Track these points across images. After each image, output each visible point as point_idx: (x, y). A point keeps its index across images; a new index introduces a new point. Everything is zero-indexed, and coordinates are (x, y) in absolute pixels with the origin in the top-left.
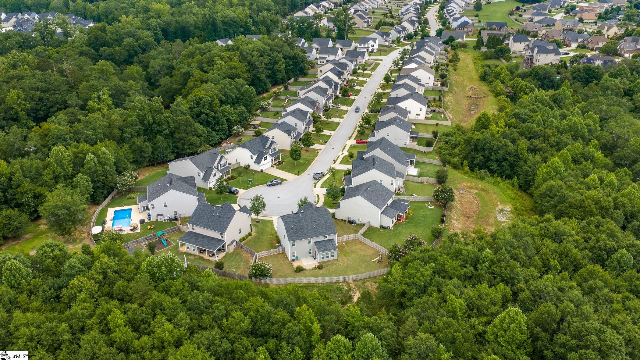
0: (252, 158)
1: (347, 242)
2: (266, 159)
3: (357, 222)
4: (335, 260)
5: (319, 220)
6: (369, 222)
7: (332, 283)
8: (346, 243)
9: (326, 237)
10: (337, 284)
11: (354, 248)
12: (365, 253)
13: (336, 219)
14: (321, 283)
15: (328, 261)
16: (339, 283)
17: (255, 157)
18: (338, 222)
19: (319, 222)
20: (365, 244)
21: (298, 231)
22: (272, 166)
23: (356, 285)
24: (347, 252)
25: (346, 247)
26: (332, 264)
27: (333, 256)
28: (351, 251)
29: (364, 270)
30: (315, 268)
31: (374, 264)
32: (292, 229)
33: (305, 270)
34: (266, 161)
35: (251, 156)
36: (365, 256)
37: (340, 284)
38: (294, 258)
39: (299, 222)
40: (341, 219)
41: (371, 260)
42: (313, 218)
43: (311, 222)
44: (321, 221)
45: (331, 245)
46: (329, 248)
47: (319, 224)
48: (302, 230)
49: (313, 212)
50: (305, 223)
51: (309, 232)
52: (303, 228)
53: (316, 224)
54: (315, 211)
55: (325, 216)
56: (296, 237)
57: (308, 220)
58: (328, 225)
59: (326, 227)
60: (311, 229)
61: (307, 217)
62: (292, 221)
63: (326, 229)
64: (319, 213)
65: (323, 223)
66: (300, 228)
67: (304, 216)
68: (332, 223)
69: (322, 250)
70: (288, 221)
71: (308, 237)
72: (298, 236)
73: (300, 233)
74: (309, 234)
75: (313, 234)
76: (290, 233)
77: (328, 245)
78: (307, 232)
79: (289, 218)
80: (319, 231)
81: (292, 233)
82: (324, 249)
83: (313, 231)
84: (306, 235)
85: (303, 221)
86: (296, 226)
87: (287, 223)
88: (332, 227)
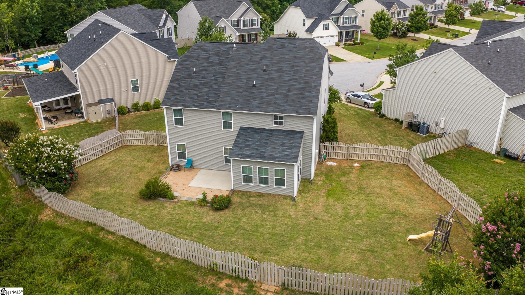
0: (304, 24)
1: (365, 165)
2: (326, 28)
3: (433, 129)
4: (285, 197)
5: (280, 70)
6: (466, 132)
7: (198, 268)
8: (362, 167)
9: (278, 120)
10: (212, 279)
11: (375, 183)
12: (402, 206)
13: (383, 116)
14: (165, 256)
15: (261, 195)
16: (221, 275)
17: (309, 22)
18: (384, 123)
19: (275, 75)
20: (422, 183)
21: (205, 85)
22: (338, 45)
24: (345, 190)
25: (353, 176)
27: (280, 182)
28: (360, 189)
29: (355, 258)
31: (410, 250)
32: (190, 77)
33: (173, 198)
34: (326, 33)
35: (304, 20)
36: (393, 213)
37: (222, 285)
38: (183, 162)
39: (220, 63)
40: (393, 117)
41: (408, 232)
42: (265, 62)
43: (253, 70)
44: (283, 72)
45: (283, 145)
46: (272, 152)
47: (273, 79)
48: (215, 84)
49: (275, 47)
50: (234, 70)
51: (233, 93)
52: (221, 80)
53: (266, 77)
54: (280, 46)
55: (303, 64)
56: (187, 99)
57: (247, 64)
58: (301, 86)
59: (289, 91)
60: (241, 87)
61: (249, 56)
62: (203, 59)
63: (286, 95)
64: (288, 52)
65: (287, 79)
66: (213, 78)
67: (241, 52)
68: (313, 85)
69: (248, 152)
70: (193, 57)
71: (221, 105)
72: (196, 97)
73: (206, 90)
74: (228, 99)
75: (241, 100)
76: (178, 84)
77: (276, 143)
78: (226, 91)
79: (201, 49)
80: (262, 98)
81: (183, 86)
82: (254, 151)
83: (244, 93)
84: (220, 99)
85: (234, 63)
86: (204, 72)
87: (186, 61)
88: (307, 94)
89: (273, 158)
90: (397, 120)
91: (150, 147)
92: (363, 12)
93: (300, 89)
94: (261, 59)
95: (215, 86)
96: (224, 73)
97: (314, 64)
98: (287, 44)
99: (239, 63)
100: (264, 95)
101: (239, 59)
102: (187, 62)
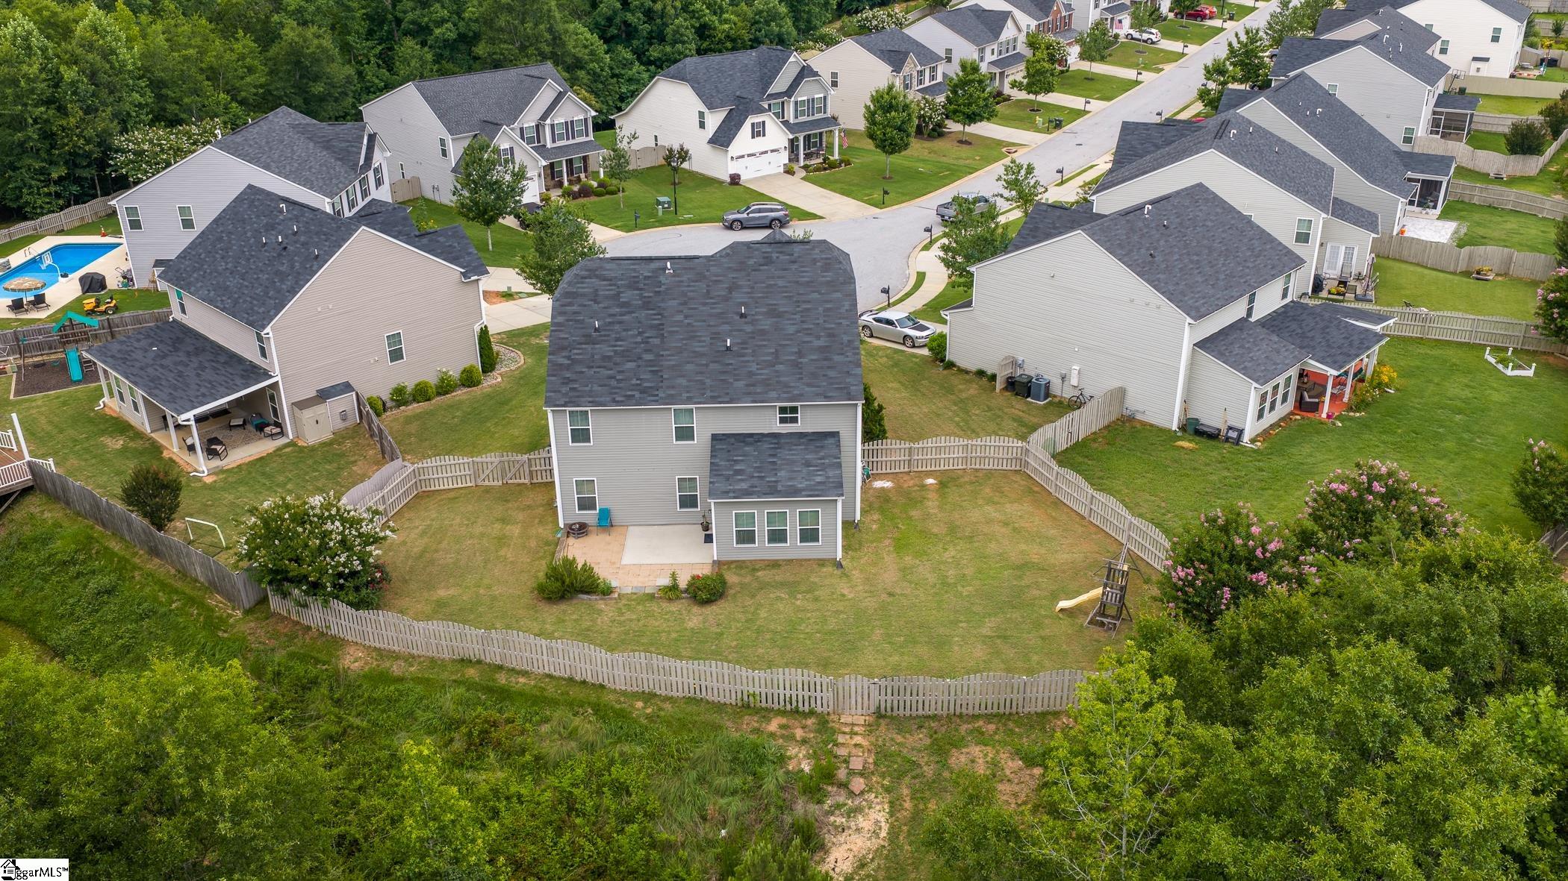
0: (702, 125)
1: (947, 481)
2: (758, 131)
3: (1056, 389)
4: (822, 563)
5: (774, 313)
6: (1121, 393)
7: (719, 707)
8: (942, 485)
9: (788, 414)
10: (750, 722)
11: (975, 515)
12: (1035, 552)
13: (951, 365)
14: (649, 697)
15: (775, 564)
16: (766, 713)
17: (715, 120)
18: (956, 380)
19: (766, 324)
20: (1058, 503)
21: (626, 354)
22: (789, 172)
23: (882, 754)
24: (925, 534)
25: (932, 504)
26: (792, 587)
27: (809, 535)
28: (953, 529)
29: (979, 652)
30: (671, 591)
31: (1065, 626)
32: (589, 340)
33: (607, 591)
34: (760, 144)
35: (701, 115)
36: (1023, 567)
37: (773, 726)
38: (590, 516)
39: (646, 305)
40: (973, 368)
41: (1055, 597)
42: (738, 296)
43: (719, 315)
44: (780, 315)
45: (808, 464)
46: (791, 479)
47: (763, 332)
48: (647, 351)
49: (751, 262)
50: (680, 317)
51: (689, 367)
52: (657, 341)
53: (749, 328)
54: (762, 261)
55: (815, 295)
56: (596, 388)
57: (705, 304)
58: (821, 342)
59: (800, 354)
60: (703, 355)
61: (702, 286)
62: (607, 297)
63: (796, 365)
64: (781, 273)
65: (791, 329)
66: (639, 339)
67: (684, 278)
68: (846, 338)
69: (744, 486)
70: (583, 295)
71: (672, 396)
72: (613, 383)
73: (631, 365)
74: (683, 381)
75: (708, 381)
76: (569, 358)
77: (793, 462)
78: (674, 366)
79: (597, 277)
80: (751, 374)
81: (579, 362)
82: (755, 481)
83: (712, 366)
84: (665, 383)
85: (674, 303)
86: (617, 327)
87: (570, 304)
88: (837, 358)
89: (796, 492)
90: (981, 373)
91: (488, 490)
92: (834, 75)
93: (822, 350)
94: (730, 290)
95: (648, 357)
96: (659, 327)
97: (838, 295)
98: (774, 255)
99: (685, 303)
100: (754, 367)
101: (684, 294)
102: (575, 308)
